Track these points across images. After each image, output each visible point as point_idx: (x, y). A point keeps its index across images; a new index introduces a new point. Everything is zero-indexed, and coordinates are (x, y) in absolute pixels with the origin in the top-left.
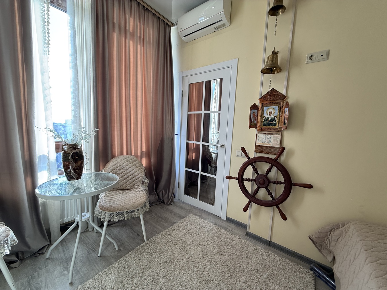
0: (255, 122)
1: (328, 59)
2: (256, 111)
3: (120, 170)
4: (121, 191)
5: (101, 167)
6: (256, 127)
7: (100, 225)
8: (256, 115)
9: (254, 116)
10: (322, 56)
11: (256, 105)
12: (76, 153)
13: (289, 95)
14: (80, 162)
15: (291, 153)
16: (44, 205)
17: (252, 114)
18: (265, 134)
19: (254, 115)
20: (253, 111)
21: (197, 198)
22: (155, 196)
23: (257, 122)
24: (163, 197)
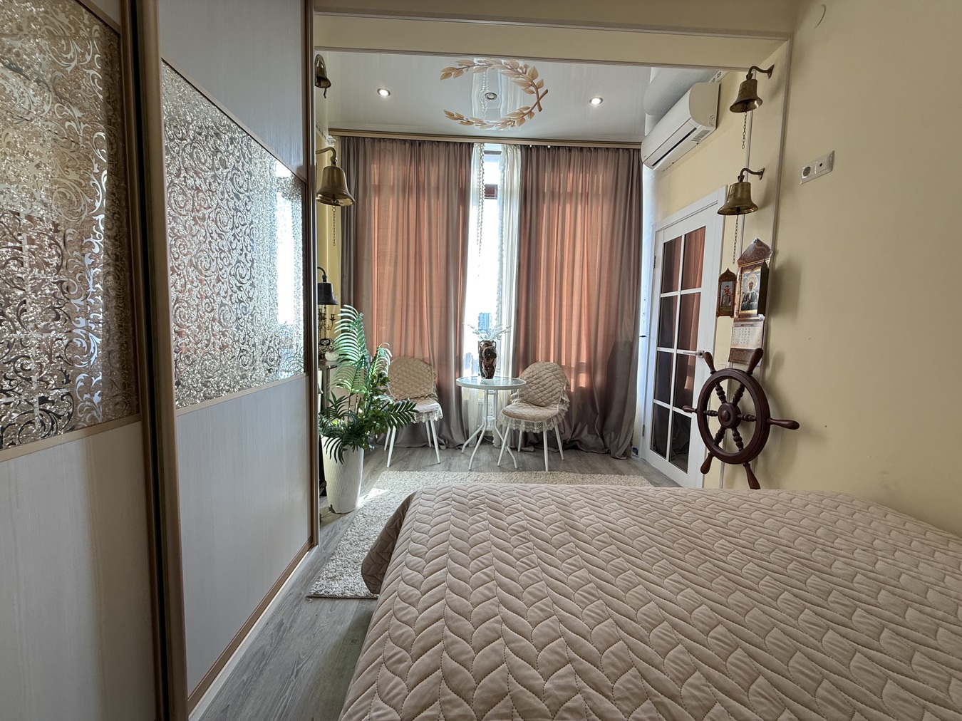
0: (730, 304)
1: (832, 170)
2: (731, 283)
3: (536, 379)
4: (534, 406)
5: (521, 371)
6: (732, 315)
7: (513, 447)
8: (731, 291)
9: (727, 294)
10: (821, 165)
11: (731, 273)
12: (489, 350)
13: (779, 247)
14: (491, 360)
15: (780, 360)
16: (467, 403)
17: (722, 291)
18: (742, 325)
19: (727, 291)
20: (725, 284)
21: (665, 457)
22: (597, 439)
23: (734, 304)
24: (611, 443)
